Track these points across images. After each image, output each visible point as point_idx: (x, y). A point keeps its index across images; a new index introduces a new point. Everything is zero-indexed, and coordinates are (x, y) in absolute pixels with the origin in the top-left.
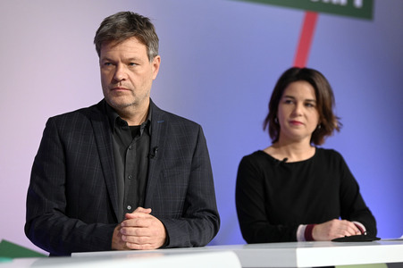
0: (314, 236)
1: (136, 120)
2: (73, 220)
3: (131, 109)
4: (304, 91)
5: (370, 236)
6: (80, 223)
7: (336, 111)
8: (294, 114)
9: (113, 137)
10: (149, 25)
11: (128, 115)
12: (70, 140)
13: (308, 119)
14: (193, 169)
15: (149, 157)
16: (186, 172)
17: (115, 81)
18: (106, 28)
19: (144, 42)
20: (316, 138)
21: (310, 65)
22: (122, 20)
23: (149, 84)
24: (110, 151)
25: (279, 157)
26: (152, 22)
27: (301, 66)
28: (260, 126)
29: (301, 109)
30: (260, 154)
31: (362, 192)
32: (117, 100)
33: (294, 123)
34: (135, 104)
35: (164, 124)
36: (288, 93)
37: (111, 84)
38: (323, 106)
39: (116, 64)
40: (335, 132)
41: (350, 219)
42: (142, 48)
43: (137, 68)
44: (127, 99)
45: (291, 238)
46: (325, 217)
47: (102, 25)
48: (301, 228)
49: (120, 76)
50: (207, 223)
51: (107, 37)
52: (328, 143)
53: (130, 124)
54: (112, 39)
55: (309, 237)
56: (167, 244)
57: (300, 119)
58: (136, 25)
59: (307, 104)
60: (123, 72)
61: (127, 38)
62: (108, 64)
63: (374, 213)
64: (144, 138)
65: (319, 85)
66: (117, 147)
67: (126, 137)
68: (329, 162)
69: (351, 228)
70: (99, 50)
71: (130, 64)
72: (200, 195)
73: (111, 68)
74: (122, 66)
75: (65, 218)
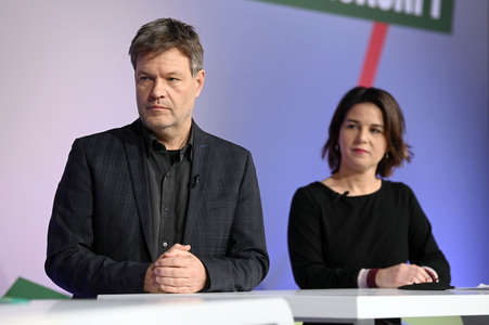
0: (378, 282)
1: (176, 144)
2: (100, 258)
3: (170, 131)
4: (370, 114)
5: (442, 284)
6: (108, 261)
7: (407, 138)
8: (358, 141)
9: (149, 162)
10: (192, 35)
11: (166, 138)
12: (99, 166)
13: (373, 147)
14: (240, 201)
15: (189, 186)
16: (232, 205)
17: (153, 98)
18: (143, 37)
19: (187, 53)
20: (382, 169)
21: (378, 83)
22: (162, 29)
23: (191, 102)
24: (145, 178)
25: (340, 190)
26: (196, 31)
28: (319, 154)
29: (366, 135)
30: (318, 186)
32: (154, 121)
33: (357, 151)
34: (175, 125)
35: (208, 149)
36: (351, 116)
37: (148, 102)
38: (392, 133)
39: (153, 79)
40: (405, 163)
41: (419, 264)
42: (185, 60)
43: (178, 83)
44: (165, 119)
45: (351, 284)
46: (390, 261)
47: (139, 34)
48: (363, 273)
49: (158, 93)
50: (254, 265)
51: (144, 47)
52: (396, 175)
53: (168, 148)
54: (150, 50)
55: (371, 283)
56: (207, 288)
57: (365, 147)
58: (177, 34)
59: (373, 129)
60: (162, 88)
61: (166, 49)
62: (145, 78)
64: (185, 165)
65: (387, 107)
66: (153, 174)
67: (164, 162)
68: (397, 197)
69: (421, 274)
70: (134, 62)
71: (170, 79)
73: (148, 83)
74: (160, 81)
75: (91, 255)
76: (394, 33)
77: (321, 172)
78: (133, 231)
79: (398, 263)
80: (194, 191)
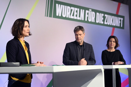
0: (115, 64)
1: (81, 44)
2: (71, 61)
3: (81, 42)
4: (113, 40)
6: (72, 61)
7: (119, 43)
8: (112, 44)
9: (77, 47)
10: (83, 28)
11: (80, 43)
13: (114, 44)
14: (91, 53)
17: (78, 38)
18: (76, 29)
19: (82, 31)
21: (114, 35)
22: (78, 28)
25: (109, 51)
26: (83, 27)
27: (112, 35)
28: (106, 46)
29: (113, 43)
30: (106, 50)
31: (123, 57)
32: (78, 41)
33: (111, 45)
34: (81, 41)
35: (86, 45)
36: (110, 40)
37: (77, 38)
38: (116, 42)
39: (78, 35)
40: (119, 47)
42: (82, 32)
44: (80, 41)
47: (75, 28)
48: (113, 63)
49: (79, 37)
52: (117, 49)
53: (80, 45)
54: (77, 31)
55: (114, 64)
56: (87, 65)
57: (113, 44)
58: (81, 28)
59: (114, 42)
60: (79, 36)
61: (79, 30)
62: (76, 35)
63: (125, 60)
65: (116, 39)
66: (78, 49)
67: (80, 47)
70: (75, 33)
71: (80, 35)
72: (92, 57)
73: (77, 36)
74: (79, 35)
75: (69, 60)
76: (116, 29)
77: (106, 48)
78: (76, 57)
79: (118, 61)
80: (84, 51)
